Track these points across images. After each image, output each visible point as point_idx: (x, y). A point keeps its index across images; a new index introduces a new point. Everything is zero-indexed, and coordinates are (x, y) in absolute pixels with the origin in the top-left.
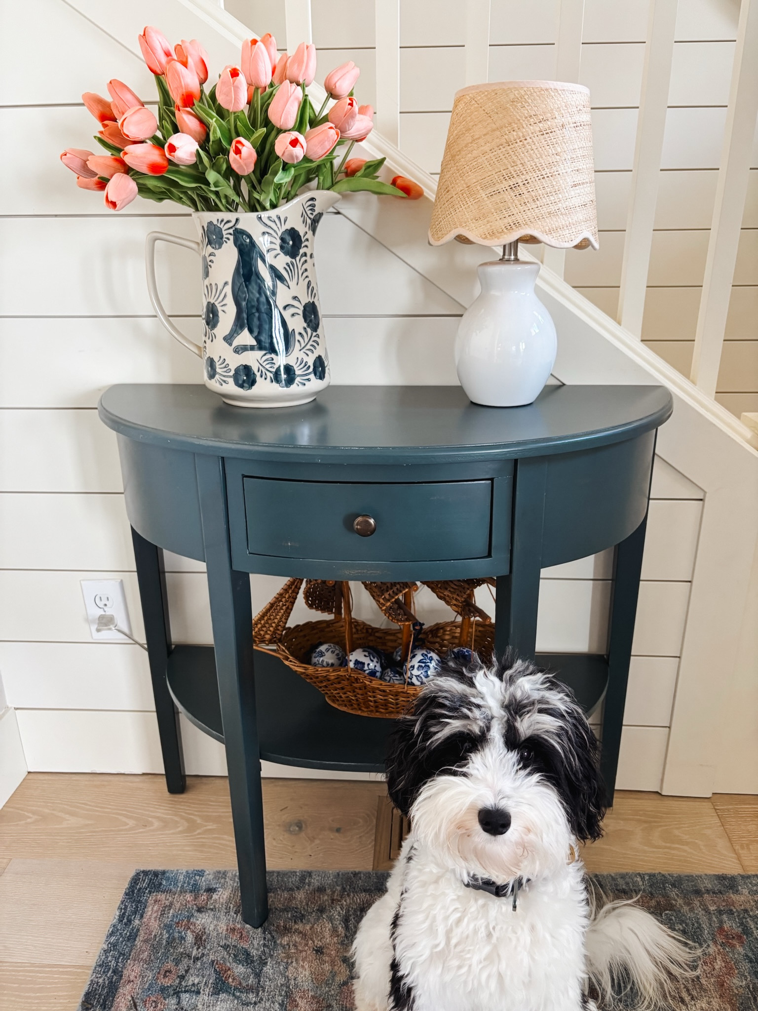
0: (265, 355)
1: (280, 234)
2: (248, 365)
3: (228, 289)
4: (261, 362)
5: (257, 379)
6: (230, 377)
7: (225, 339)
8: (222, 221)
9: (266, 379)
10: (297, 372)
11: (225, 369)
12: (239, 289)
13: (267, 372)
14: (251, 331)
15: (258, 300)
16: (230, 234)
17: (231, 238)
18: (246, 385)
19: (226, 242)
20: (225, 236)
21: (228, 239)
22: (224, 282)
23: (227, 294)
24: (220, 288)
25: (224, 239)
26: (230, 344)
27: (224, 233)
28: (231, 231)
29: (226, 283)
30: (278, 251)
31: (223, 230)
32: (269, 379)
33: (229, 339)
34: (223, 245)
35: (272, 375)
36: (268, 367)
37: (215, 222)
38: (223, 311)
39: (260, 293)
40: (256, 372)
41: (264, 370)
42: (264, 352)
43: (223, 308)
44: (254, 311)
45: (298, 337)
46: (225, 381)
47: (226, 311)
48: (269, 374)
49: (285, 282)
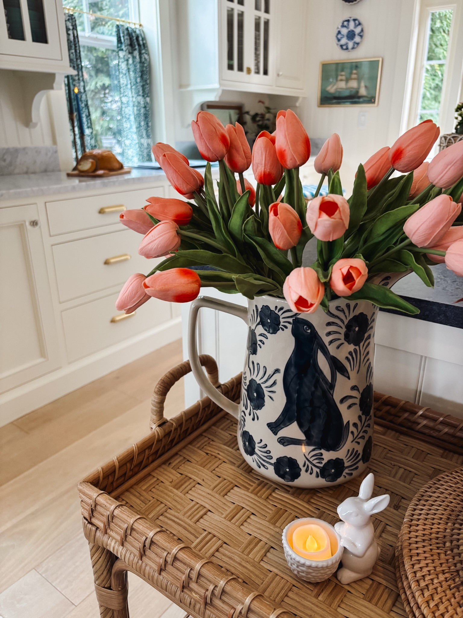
0: (313, 450)
1: (346, 322)
2: (293, 458)
3: (279, 377)
4: (309, 457)
5: (301, 473)
6: (271, 464)
7: (270, 425)
8: (281, 309)
9: (311, 474)
10: (346, 464)
11: (266, 455)
12: (292, 380)
13: (313, 467)
14: (301, 426)
15: (313, 393)
16: (289, 323)
17: (290, 327)
18: (287, 476)
19: (283, 330)
20: (282, 323)
21: (286, 327)
22: (275, 368)
23: (277, 382)
24: (269, 372)
25: (281, 326)
26: (275, 433)
27: (282, 320)
28: (291, 320)
29: (277, 371)
30: (343, 341)
31: (281, 317)
32: (314, 474)
33: (274, 427)
34: (278, 332)
35: (318, 470)
36: (315, 462)
37: (273, 308)
38: (270, 397)
39: (316, 387)
40: (301, 466)
41: (310, 465)
42: (312, 448)
43: (271, 394)
44: (307, 404)
45: (352, 428)
46: (264, 466)
47: (274, 399)
48: (315, 470)
49: (346, 374)
